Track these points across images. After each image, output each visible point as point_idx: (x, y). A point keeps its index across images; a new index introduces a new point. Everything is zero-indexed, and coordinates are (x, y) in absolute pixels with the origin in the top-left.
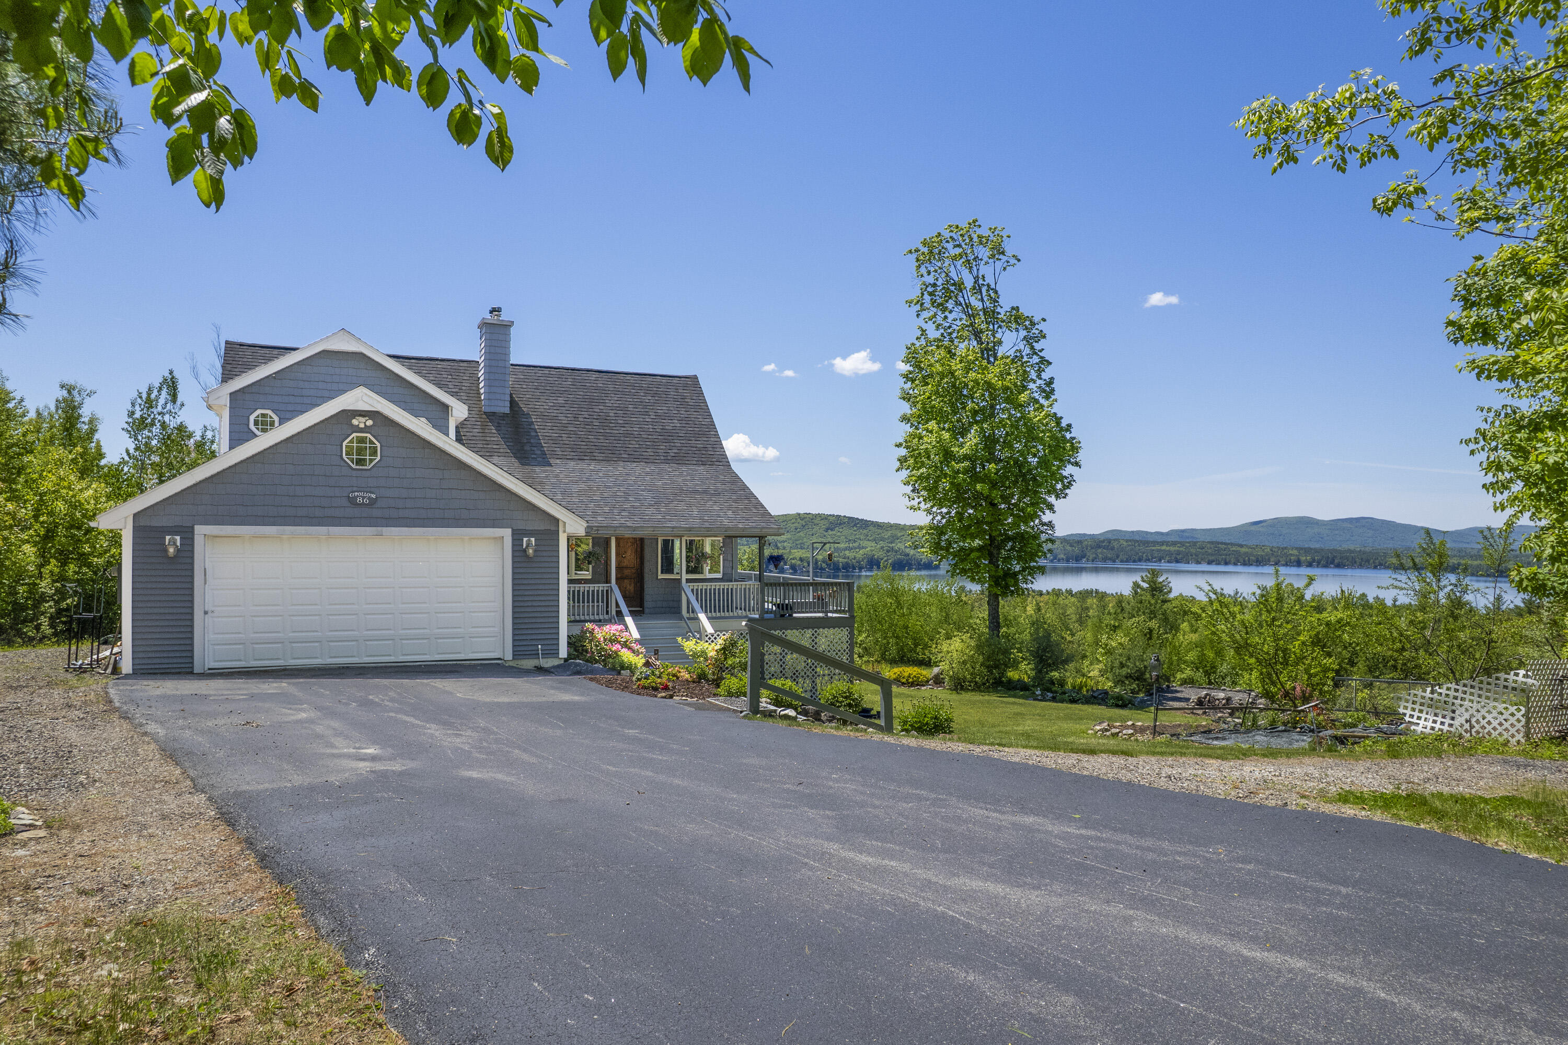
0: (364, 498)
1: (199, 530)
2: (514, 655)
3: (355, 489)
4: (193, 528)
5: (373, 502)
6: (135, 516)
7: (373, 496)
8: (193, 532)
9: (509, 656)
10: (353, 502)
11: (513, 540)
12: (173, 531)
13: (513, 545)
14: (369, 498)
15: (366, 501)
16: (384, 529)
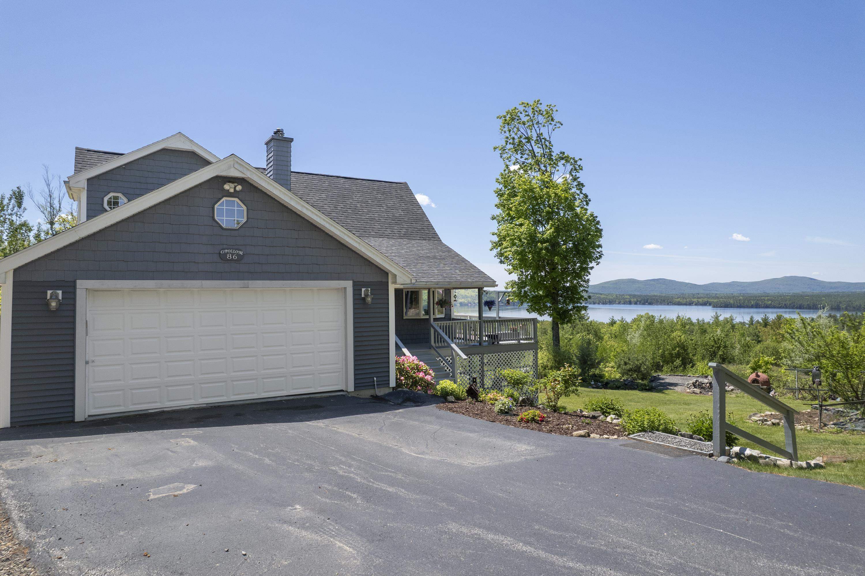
0: (233, 254)
1: (82, 285)
2: (355, 387)
3: (225, 246)
4: (75, 282)
5: (240, 258)
6: (16, 271)
7: (241, 253)
8: (74, 287)
9: (351, 388)
10: (223, 258)
11: (354, 290)
12: (55, 286)
13: (354, 295)
14: (238, 255)
15: (235, 257)
16: (250, 282)
